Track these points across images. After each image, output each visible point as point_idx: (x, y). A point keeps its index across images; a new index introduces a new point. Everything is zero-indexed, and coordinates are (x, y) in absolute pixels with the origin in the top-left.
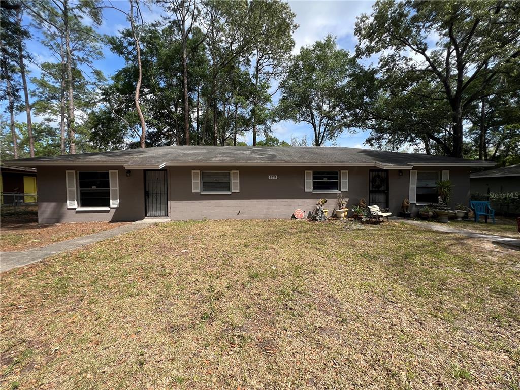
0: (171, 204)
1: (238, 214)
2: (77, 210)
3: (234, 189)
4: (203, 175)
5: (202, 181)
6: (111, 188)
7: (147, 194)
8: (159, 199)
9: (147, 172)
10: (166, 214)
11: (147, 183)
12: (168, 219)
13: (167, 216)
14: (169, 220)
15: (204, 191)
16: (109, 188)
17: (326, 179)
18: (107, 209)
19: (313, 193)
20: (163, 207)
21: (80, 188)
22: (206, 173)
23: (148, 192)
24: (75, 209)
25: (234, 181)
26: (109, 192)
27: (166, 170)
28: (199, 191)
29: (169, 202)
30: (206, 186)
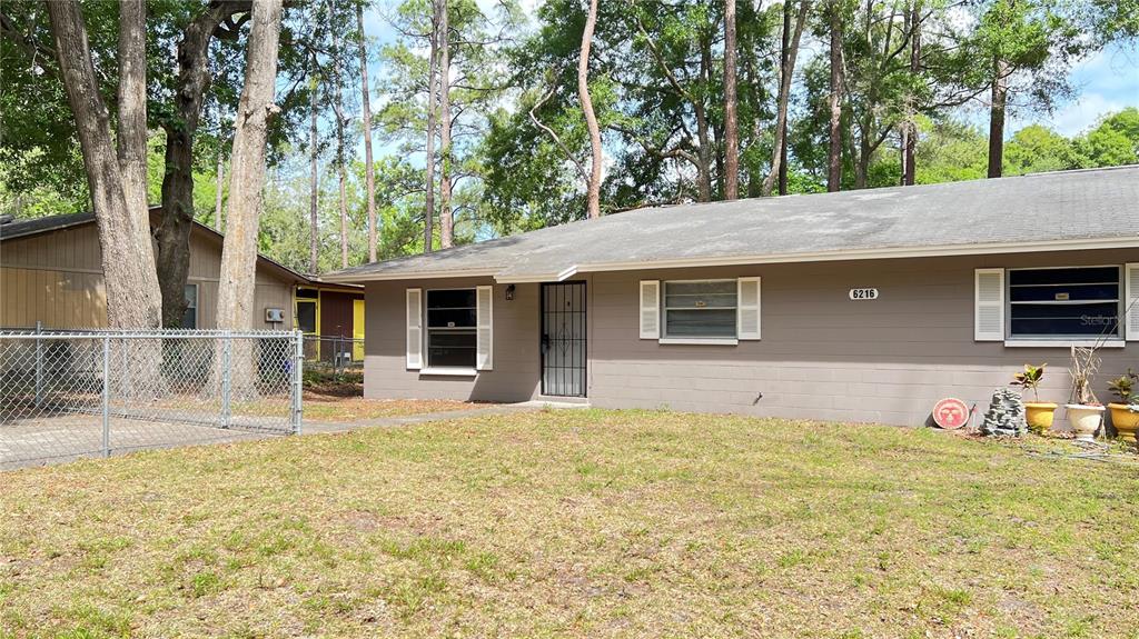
0: (593, 365)
1: (756, 401)
2: (422, 372)
3: (745, 329)
4: (668, 293)
5: (665, 309)
6: (479, 327)
7: (545, 340)
8: (568, 353)
9: (546, 287)
10: (583, 392)
11: (546, 315)
12: (585, 402)
13: (585, 396)
14: (588, 405)
15: (669, 333)
16: (475, 325)
17: (1067, 295)
18: (469, 372)
19: (1007, 344)
20: (577, 372)
21: (430, 325)
22: (674, 285)
23: (547, 336)
24: (419, 370)
25: (745, 308)
26: (475, 336)
27: (584, 282)
28: (655, 335)
29: (588, 361)
30: (673, 322)
